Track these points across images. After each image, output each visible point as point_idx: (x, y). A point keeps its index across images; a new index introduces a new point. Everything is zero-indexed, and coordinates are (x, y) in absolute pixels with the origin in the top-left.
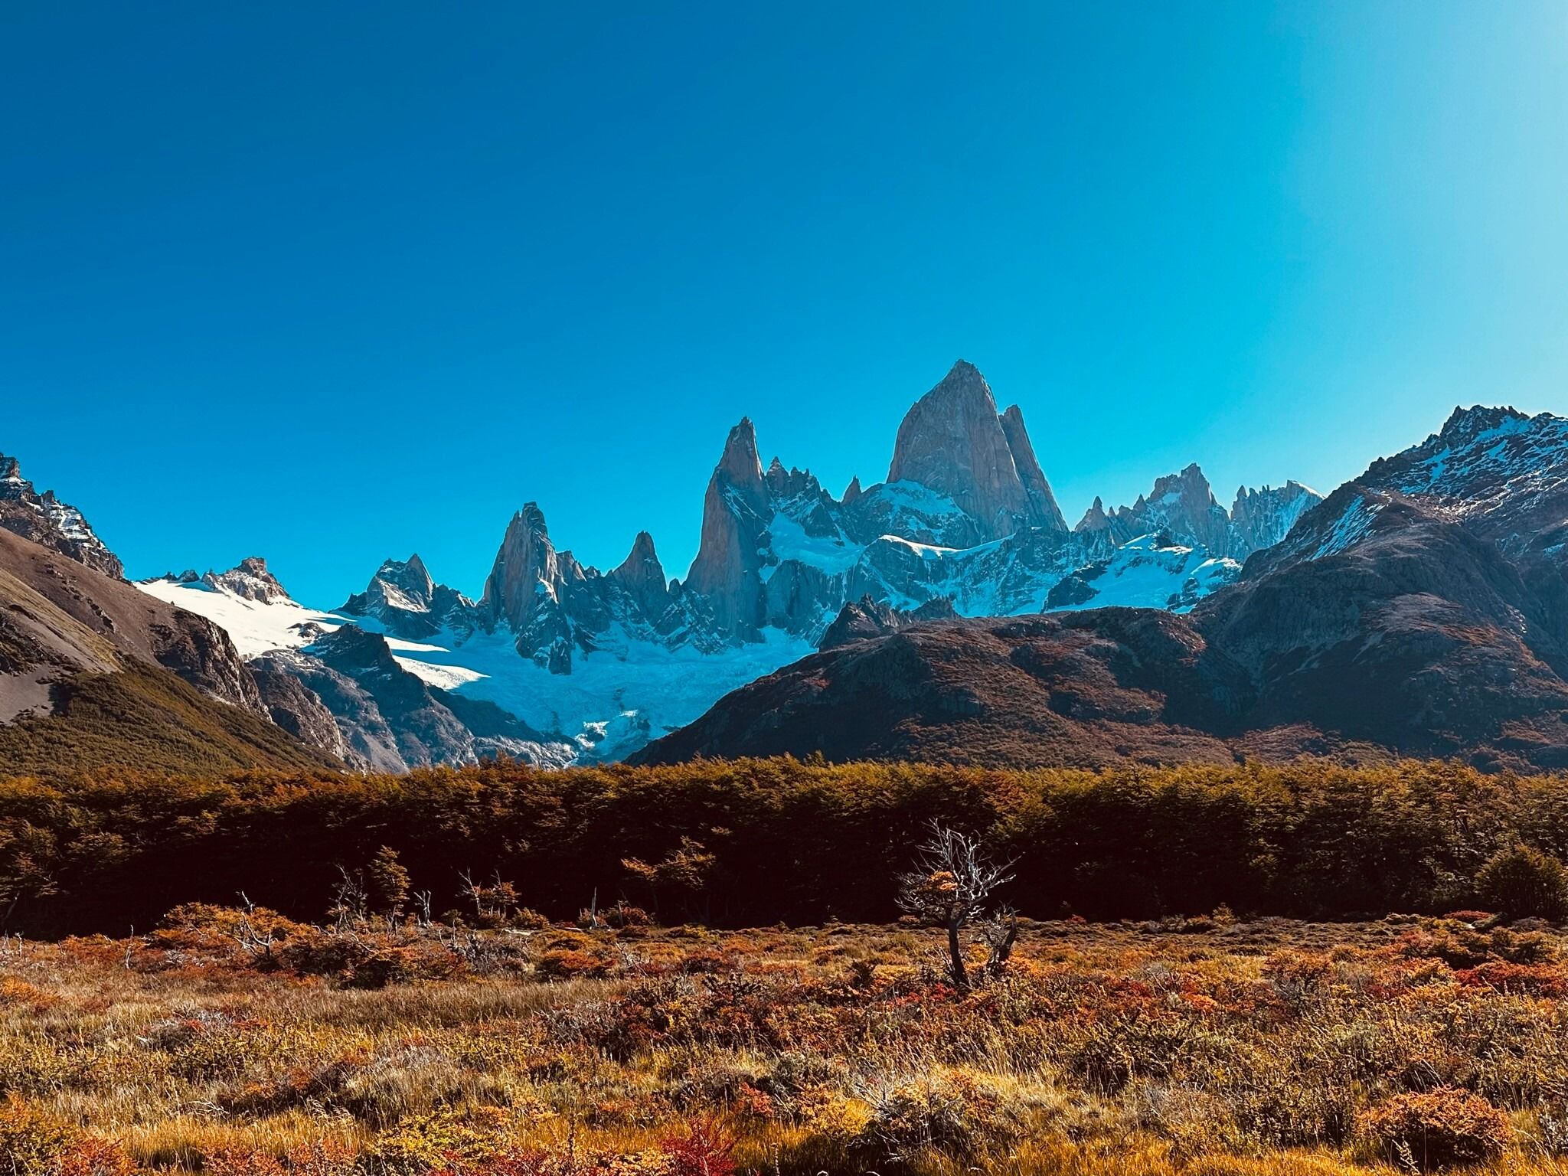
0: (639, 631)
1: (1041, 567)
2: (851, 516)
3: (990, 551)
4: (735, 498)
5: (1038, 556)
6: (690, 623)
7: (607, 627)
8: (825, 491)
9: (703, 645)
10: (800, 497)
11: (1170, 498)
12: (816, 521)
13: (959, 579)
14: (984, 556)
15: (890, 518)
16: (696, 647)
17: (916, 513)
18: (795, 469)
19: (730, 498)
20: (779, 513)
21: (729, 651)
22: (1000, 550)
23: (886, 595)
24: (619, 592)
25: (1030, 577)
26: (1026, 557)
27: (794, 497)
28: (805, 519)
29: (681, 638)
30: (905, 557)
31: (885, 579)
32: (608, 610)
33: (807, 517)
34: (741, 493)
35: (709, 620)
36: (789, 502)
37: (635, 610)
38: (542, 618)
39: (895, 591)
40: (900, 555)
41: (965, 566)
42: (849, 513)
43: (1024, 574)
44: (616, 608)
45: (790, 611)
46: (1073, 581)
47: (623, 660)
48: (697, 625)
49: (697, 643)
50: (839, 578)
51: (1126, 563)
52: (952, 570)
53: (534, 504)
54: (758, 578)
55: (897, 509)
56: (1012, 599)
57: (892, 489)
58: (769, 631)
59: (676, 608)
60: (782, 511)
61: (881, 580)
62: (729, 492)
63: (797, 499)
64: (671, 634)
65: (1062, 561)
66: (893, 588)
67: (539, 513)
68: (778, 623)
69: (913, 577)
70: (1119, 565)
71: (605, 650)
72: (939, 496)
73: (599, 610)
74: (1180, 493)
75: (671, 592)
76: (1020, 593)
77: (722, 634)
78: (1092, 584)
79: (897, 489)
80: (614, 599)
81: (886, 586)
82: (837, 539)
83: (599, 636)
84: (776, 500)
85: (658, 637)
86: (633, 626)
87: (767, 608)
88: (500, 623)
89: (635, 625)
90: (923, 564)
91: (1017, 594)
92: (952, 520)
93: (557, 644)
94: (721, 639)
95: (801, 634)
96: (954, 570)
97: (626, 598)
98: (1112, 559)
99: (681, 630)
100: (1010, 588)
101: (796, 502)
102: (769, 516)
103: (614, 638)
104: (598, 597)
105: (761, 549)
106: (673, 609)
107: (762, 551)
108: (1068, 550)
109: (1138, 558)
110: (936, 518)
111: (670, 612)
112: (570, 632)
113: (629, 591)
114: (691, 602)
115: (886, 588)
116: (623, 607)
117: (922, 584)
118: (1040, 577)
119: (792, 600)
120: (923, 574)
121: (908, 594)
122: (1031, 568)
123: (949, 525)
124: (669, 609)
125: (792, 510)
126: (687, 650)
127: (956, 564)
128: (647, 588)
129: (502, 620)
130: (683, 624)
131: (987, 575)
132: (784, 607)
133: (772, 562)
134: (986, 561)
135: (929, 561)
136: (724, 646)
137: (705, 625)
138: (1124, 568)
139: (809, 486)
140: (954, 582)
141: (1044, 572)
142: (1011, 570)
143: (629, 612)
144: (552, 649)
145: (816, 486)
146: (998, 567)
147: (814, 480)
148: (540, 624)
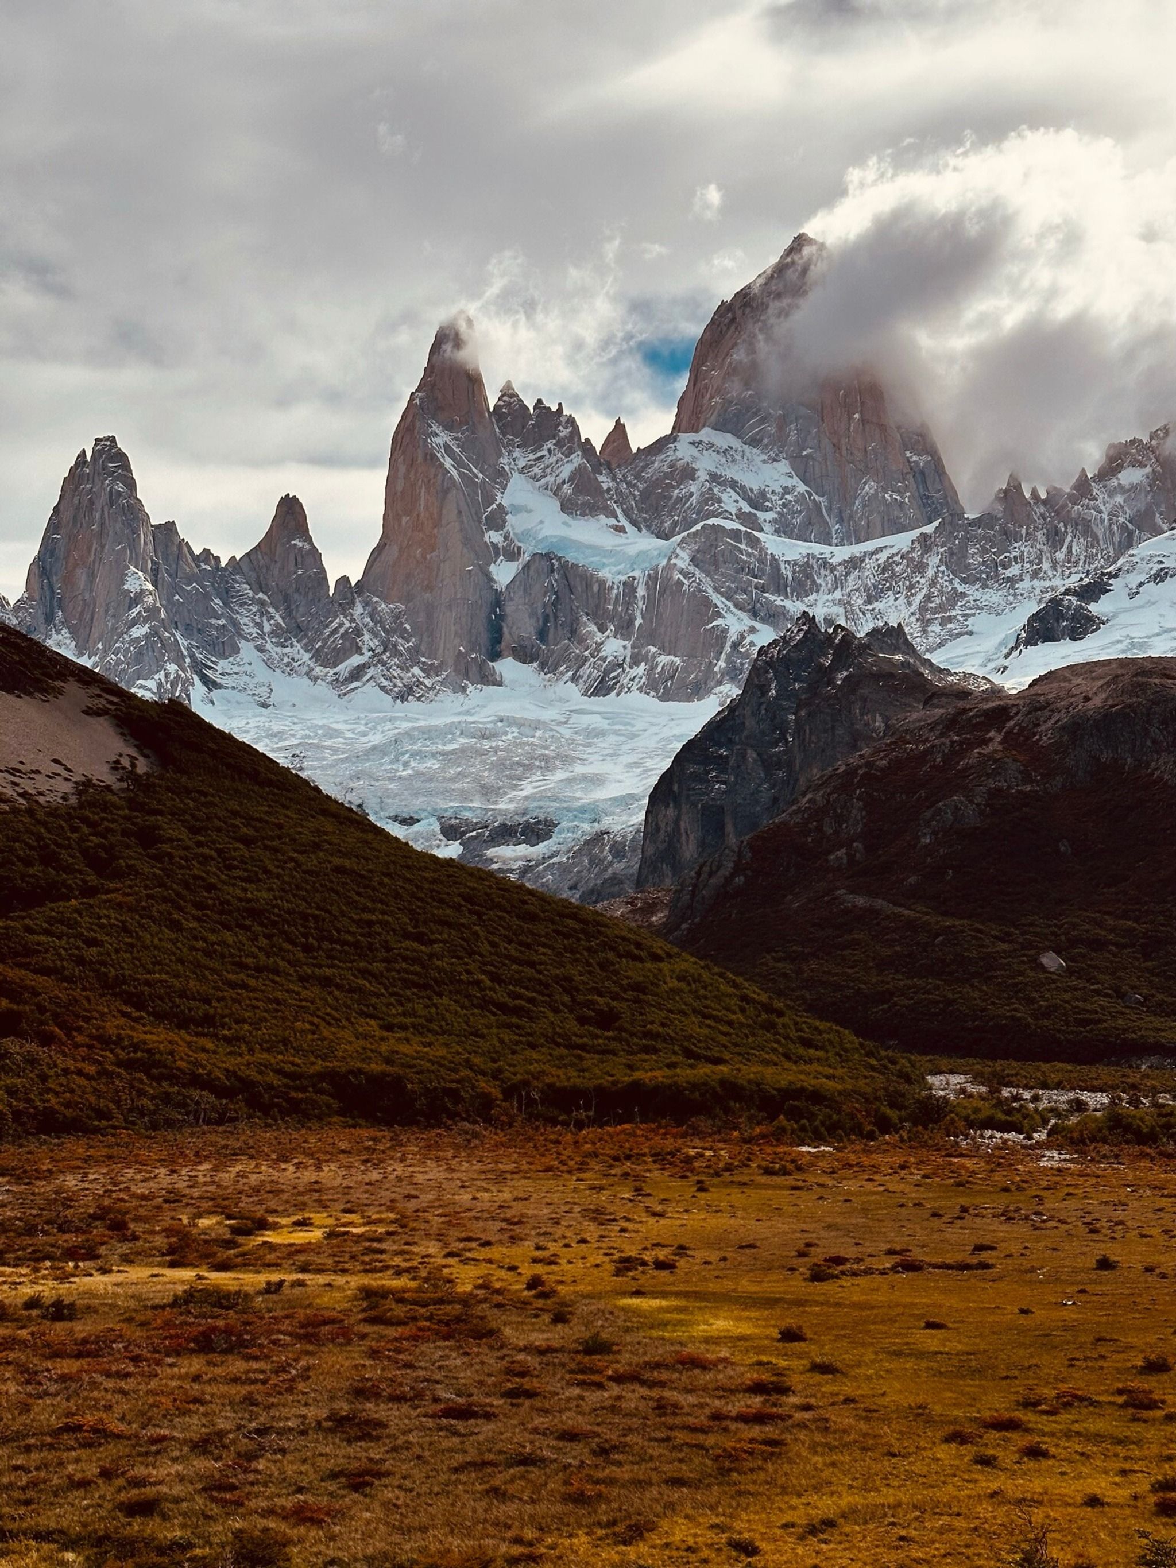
0: (286, 660)
1: (979, 579)
2: (629, 484)
3: (894, 551)
4: (446, 446)
5: (975, 561)
6: (371, 650)
7: (236, 650)
8: (587, 440)
9: (395, 686)
10: (549, 451)
11: (1130, 476)
12: (578, 490)
13: (838, 594)
14: (883, 557)
15: (693, 489)
16: (383, 688)
17: (734, 484)
18: (540, 401)
19: (438, 445)
20: (516, 474)
21: (441, 696)
22: (913, 549)
23: (719, 615)
24: (251, 594)
25: (963, 595)
26: (955, 562)
27: (539, 448)
28: (560, 487)
29: (357, 673)
30: (749, 555)
31: (716, 589)
32: (235, 624)
33: (564, 482)
34: (456, 439)
35: (403, 645)
36: (532, 456)
37: (278, 625)
38: (139, 631)
39: (733, 609)
40: (741, 551)
41: (848, 574)
42: (624, 479)
43: (954, 589)
44: (246, 620)
45: (542, 635)
46: (1066, 603)
47: (265, 705)
48: (383, 652)
49: (385, 683)
50: (629, 586)
51: (1143, 578)
52: (824, 580)
53: (112, 439)
54: (490, 579)
55: (702, 475)
56: (936, 628)
57: (692, 443)
58: (507, 667)
59: (347, 624)
60: (521, 472)
61: (710, 590)
62: (437, 435)
63: (545, 452)
64: (340, 668)
65: (1014, 571)
66: (730, 604)
67: (122, 457)
68: (525, 655)
69: (763, 589)
70: (1134, 579)
71: (233, 688)
72: (765, 457)
73: (222, 622)
74: (1148, 469)
75: (337, 597)
76: (950, 619)
77: (428, 670)
78: (1094, 608)
79: (700, 443)
80: (242, 605)
81: (717, 599)
82: (613, 521)
83: (223, 665)
84: (510, 453)
85: (319, 670)
86: (275, 651)
87: (505, 630)
88: (55, 636)
89: (279, 650)
90: (778, 569)
91: (944, 622)
92: (789, 497)
93: (167, 676)
94: (428, 676)
95: (562, 674)
96: (830, 579)
97: (262, 603)
98: (1119, 569)
99: (356, 660)
100: (934, 611)
101: (543, 457)
102: (501, 477)
103: (247, 668)
104: (217, 601)
105: (492, 533)
106: (341, 625)
107: (494, 537)
108: (1022, 552)
109: (1162, 569)
110: (762, 494)
111: (335, 631)
112: (183, 657)
113: (265, 593)
114: (372, 616)
115: (719, 604)
116: (257, 619)
117: (777, 600)
118: (978, 595)
119: (546, 618)
120: (779, 585)
121: (754, 614)
122: (964, 581)
123: (784, 505)
124: (334, 625)
125: (536, 470)
126: (367, 693)
127: (833, 569)
128: (297, 590)
129: (58, 632)
130: (359, 651)
131: (889, 589)
132: (532, 630)
133: (512, 555)
134: (886, 567)
135: (788, 562)
136: (432, 688)
137: (397, 653)
138: (1141, 585)
139: (564, 432)
140: (830, 597)
141: (984, 586)
142: (933, 583)
143: (267, 628)
144: (160, 685)
145: (576, 431)
146: (908, 578)
147: (571, 421)
148: (135, 641)
